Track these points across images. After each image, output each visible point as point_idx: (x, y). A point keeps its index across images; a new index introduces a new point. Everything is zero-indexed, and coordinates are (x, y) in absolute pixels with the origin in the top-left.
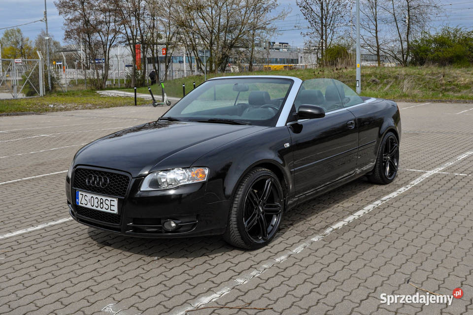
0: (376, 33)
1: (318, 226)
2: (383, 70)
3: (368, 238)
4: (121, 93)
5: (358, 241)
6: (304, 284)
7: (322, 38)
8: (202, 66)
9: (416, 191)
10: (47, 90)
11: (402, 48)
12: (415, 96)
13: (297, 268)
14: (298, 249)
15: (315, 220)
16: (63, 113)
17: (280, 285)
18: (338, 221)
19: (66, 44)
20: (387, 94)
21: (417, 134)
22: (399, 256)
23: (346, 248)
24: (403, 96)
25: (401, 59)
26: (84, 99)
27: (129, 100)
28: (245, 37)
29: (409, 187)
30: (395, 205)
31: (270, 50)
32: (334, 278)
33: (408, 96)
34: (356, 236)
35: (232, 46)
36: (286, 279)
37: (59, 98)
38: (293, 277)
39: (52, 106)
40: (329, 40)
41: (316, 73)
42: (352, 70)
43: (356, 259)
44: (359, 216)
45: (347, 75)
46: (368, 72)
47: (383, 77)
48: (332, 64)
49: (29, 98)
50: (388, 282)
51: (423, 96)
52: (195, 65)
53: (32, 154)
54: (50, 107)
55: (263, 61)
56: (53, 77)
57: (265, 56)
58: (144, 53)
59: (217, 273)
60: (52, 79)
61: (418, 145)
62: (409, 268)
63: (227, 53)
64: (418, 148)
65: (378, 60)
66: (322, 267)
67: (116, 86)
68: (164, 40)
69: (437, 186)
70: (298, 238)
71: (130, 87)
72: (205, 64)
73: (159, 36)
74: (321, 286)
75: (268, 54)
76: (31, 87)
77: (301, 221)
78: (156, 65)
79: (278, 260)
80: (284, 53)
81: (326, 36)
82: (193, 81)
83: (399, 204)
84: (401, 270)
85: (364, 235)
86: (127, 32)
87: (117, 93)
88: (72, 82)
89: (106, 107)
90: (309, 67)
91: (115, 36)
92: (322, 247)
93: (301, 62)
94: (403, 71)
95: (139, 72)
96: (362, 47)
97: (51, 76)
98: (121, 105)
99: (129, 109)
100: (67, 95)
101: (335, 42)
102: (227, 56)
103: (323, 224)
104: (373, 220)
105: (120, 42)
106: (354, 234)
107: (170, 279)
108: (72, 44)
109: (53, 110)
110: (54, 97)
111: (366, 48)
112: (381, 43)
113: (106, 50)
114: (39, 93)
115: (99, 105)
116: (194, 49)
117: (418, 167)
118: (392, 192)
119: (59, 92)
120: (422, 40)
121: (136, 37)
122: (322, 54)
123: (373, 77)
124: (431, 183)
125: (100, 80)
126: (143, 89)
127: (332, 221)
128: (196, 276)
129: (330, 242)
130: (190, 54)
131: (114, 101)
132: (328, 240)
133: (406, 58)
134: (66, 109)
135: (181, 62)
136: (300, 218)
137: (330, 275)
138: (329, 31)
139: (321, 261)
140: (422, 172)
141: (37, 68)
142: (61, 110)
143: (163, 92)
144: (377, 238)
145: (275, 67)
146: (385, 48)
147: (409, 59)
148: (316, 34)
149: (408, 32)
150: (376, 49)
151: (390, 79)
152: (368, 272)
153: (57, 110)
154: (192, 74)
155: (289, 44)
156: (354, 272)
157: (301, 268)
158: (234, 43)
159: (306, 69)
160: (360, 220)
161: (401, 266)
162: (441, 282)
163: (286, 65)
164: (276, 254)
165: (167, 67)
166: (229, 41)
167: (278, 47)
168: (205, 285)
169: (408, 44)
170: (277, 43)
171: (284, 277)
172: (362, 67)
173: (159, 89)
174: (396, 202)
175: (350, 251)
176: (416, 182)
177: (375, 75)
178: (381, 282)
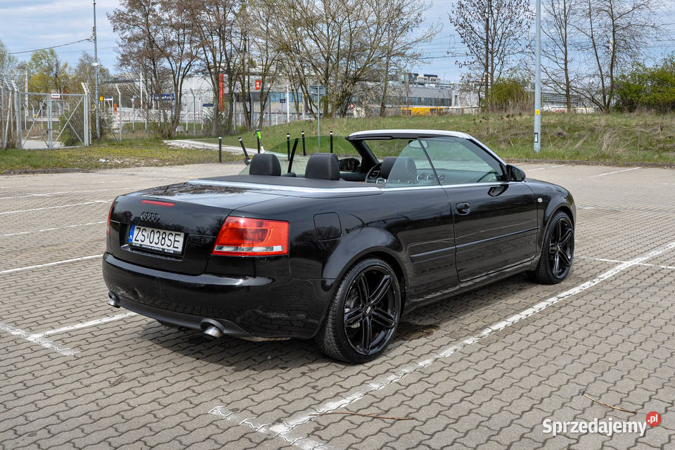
0: (566, 64)
1: (473, 327)
2: (573, 119)
3: (537, 341)
4: (199, 144)
5: (524, 344)
6: (454, 392)
7: (486, 70)
8: (313, 107)
9: (605, 287)
10: (94, 138)
11: (603, 86)
12: (619, 157)
13: (445, 374)
14: (448, 353)
15: (470, 319)
16: (120, 170)
17: (424, 392)
18: (499, 320)
19: (119, 72)
20: (578, 154)
21: (616, 211)
22: (575, 364)
23: (508, 353)
24: (602, 157)
25: (602, 103)
26: (147, 152)
27: (209, 154)
28: (375, 67)
29: (597, 281)
30: (576, 303)
31: (411, 86)
32: (491, 386)
33: (608, 157)
34: (521, 339)
35: (356, 79)
36: (430, 386)
37: (112, 149)
38: (440, 384)
39: (104, 161)
40: (496, 73)
41: (477, 121)
42: (528, 117)
43: (520, 366)
44: (527, 315)
45: (521, 125)
46: (552, 121)
47: (573, 129)
48: (501, 108)
49: (71, 149)
50: (558, 393)
51: (631, 157)
52: (302, 105)
53: (89, 226)
54: (101, 162)
55: (401, 101)
56: (103, 120)
57: (404, 94)
58: (230, 87)
59: (346, 377)
60: (102, 121)
61: (616, 227)
62: (586, 378)
63: (349, 89)
64: (616, 231)
65: (568, 104)
66: (476, 374)
67: (190, 134)
68: (259, 69)
69: (634, 282)
70: (447, 339)
71: (210, 136)
72: (317, 104)
73: (252, 64)
74: (474, 395)
75: (409, 91)
76: (71, 133)
77: (451, 320)
78: (248, 104)
79: (421, 364)
80: (430, 91)
81: (492, 67)
82: (300, 129)
83: (581, 302)
84: (576, 380)
85: (532, 338)
86: (207, 58)
87: (193, 144)
88: (128, 127)
89: (179, 165)
90: (466, 111)
91: (190, 63)
92: (477, 350)
93: (456, 104)
94: (603, 120)
95: (223, 114)
96: (544, 84)
97: (100, 118)
98: (199, 162)
99: (211, 167)
100: (122, 145)
101: (505, 76)
102: (350, 95)
103: (480, 324)
104: (545, 321)
105: (197, 72)
106: (520, 336)
107: (288, 381)
108: (127, 72)
109: (105, 166)
110: (104, 147)
111: (550, 85)
112: (573, 78)
113: (178, 82)
114: (83, 141)
115: (169, 161)
116: (302, 83)
117: (612, 256)
118: (573, 287)
119: (111, 140)
120: (633, 75)
121: (220, 64)
122: (486, 93)
123: (559, 128)
124: (627, 277)
125: (168, 124)
126: (229, 138)
127: (491, 321)
128: (319, 379)
129: (488, 346)
130: (297, 90)
131: (190, 155)
132: (485, 344)
133: (609, 102)
134: (123, 166)
135: (283, 101)
136: (451, 316)
137: (486, 382)
138: (496, 60)
139: (475, 367)
140: (617, 263)
141: (82, 106)
142: (117, 166)
143: (259, 143)
144: (548, 343)
145: (418, 111)
146: (578, 86)
147: (613, 102)
148: (477, 64)
149: (612, 63)
150: (565, 88)
151: (583, 132)
152: (534, 380)
153: (111, 167)
154: (299, 119)
155: (439, 77)
156: (516, 381)
157: (451, 374)
158: (359, 75)
159: (463, 115)
160: (528, 321)
161: (576, 376)
162: (624, 396)
163: (434, 107)
164: (419, 357)
165: (263, 108)
166: (352, 73)
167: (422, 81)
168: (332, 389)
169: (612, 82)
170: (421, 75)
171: (429, 383)
172: (544, 114)
173: (252, 140)
174: (577, 299)
175: (513, 356)
176: (606, 275)
177: (562, 125)
178: (549, 393)
